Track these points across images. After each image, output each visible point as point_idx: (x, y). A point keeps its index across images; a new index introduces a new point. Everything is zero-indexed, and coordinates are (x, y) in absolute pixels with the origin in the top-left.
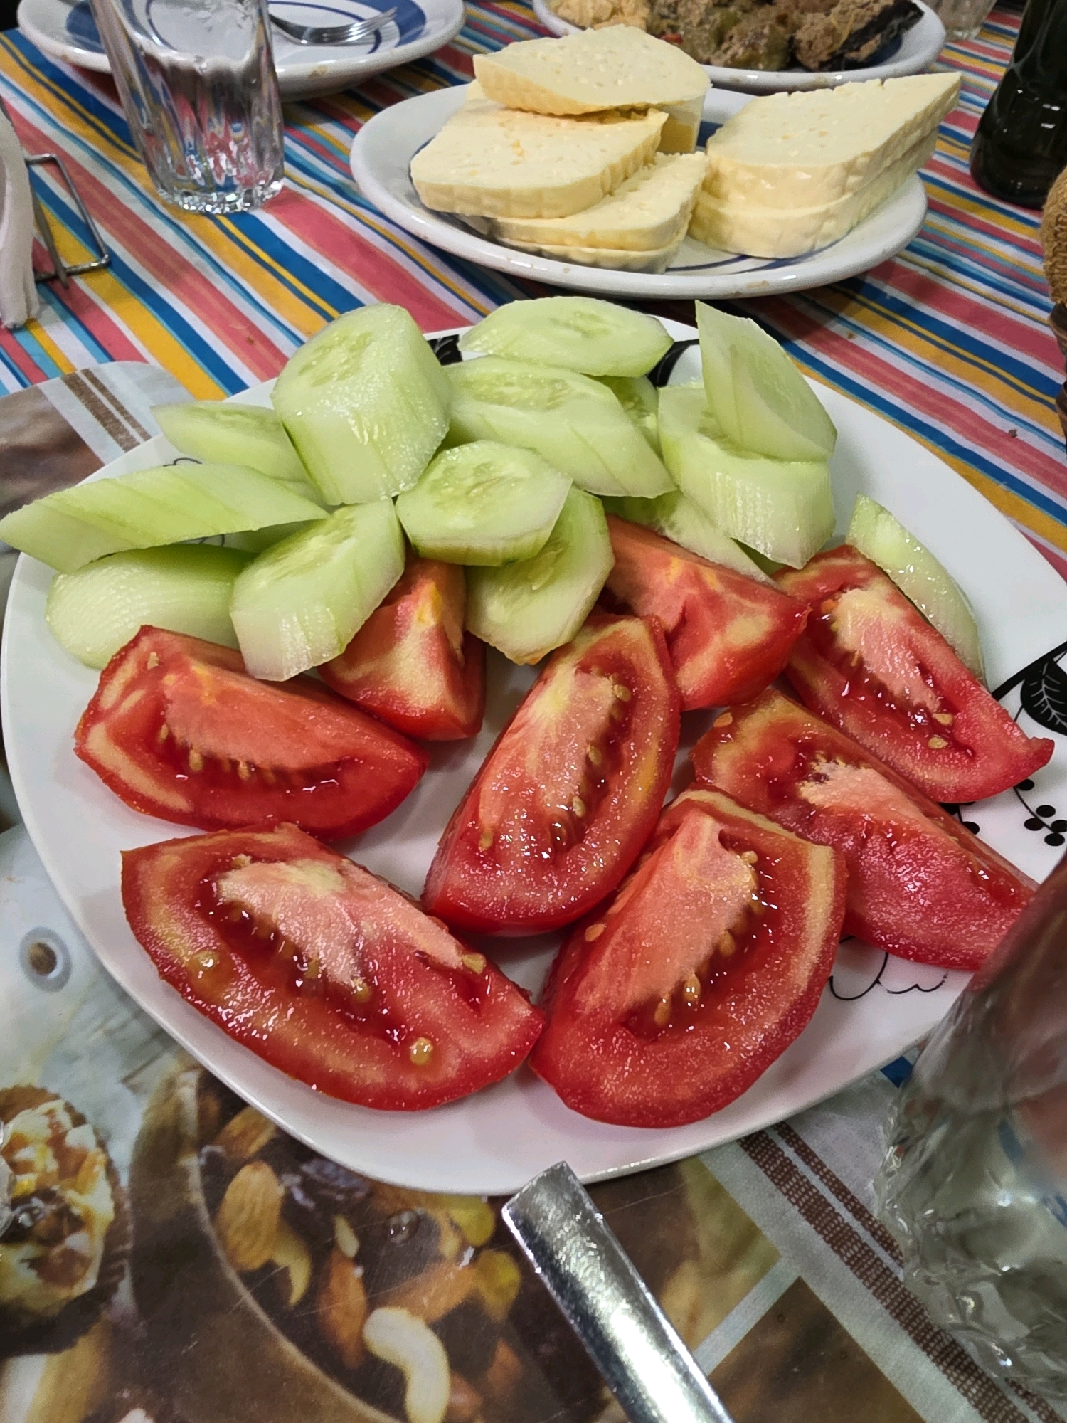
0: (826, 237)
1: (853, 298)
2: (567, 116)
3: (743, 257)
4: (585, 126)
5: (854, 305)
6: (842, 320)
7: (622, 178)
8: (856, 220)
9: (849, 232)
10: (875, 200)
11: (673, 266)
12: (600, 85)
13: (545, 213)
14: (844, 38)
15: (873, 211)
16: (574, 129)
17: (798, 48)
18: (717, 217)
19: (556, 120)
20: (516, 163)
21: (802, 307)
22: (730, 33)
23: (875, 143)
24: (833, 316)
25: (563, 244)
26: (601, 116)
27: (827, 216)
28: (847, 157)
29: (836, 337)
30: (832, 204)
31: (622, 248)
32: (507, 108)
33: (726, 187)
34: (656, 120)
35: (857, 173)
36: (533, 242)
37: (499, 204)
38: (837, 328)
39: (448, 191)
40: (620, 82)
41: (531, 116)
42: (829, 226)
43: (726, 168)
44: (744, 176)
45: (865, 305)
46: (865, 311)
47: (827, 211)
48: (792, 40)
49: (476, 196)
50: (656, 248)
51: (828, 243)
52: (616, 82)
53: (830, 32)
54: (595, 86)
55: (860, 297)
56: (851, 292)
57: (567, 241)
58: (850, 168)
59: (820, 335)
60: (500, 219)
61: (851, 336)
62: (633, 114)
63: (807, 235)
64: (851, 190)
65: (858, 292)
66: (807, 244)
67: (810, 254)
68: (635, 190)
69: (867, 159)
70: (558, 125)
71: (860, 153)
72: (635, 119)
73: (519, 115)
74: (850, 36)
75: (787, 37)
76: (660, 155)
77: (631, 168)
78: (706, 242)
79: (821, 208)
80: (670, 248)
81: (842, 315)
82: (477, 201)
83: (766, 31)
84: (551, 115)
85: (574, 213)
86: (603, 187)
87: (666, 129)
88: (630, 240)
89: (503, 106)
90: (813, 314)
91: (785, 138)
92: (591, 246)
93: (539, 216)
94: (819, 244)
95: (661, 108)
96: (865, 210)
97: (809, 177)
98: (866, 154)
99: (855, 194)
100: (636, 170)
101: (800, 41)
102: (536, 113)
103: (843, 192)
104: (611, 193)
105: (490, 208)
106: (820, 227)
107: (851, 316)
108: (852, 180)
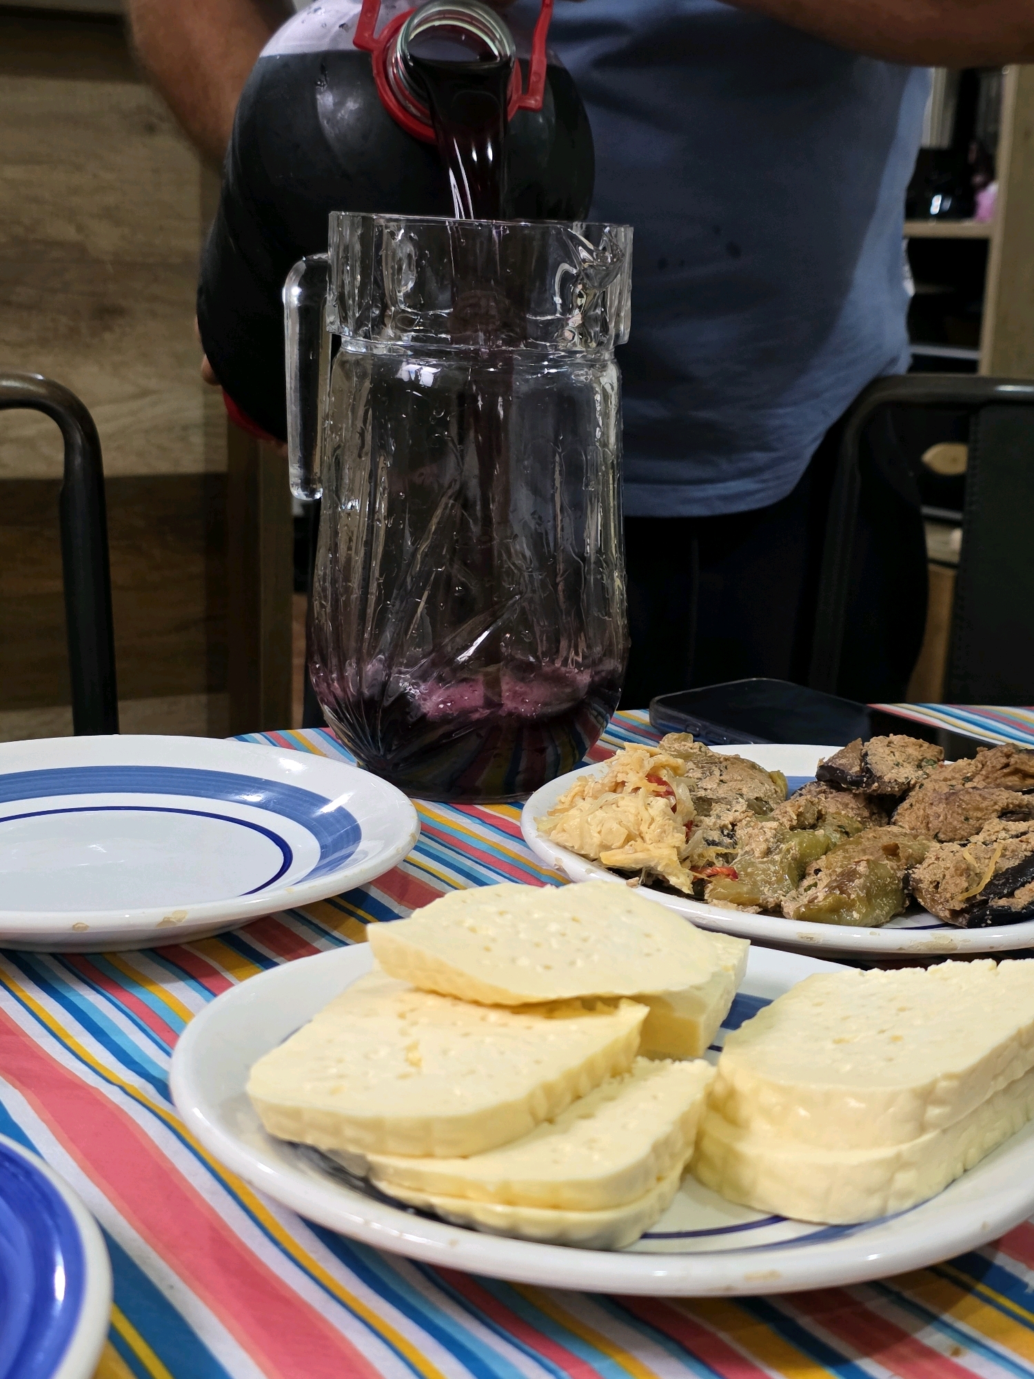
0: (903, 1195)
1: (968, 1289)
2: (497, 1006)
3: (777, 1219)
4: (522, 1021)
5: (969, 1301)
6: (947, 1326)
7: (568, 1098)
8: (959, 1168)
9: (947, 1186)
10: (991, 1137)
11: (657, 1229)
12: (547, 968)
13: (438, 1150)
14: (987, 879)
15: (990, 1153)
16: (505, 1025)
17: (916, 889)
18: (732, 1157)
19: (480, 1011)
20: (404, 1076)
21: (876, 1305)
22: (815, 866)
23: (964, 1061)
24: (931, 1318)
25: (463, 1197)
26: (551, 1008)
27: (899, 1164)
28: (921, 1078)
29: (929, 1353)
30: (905, 1147)
31: (556, 1207)
32: (418, 990)
33: (746, 1110)
34: (633, 1016)
35: (939, 1102)
36: (420, 1190)
37: (368, 1138)
38: (933, 1338)
39: (295, 1114)
40: (580, 963)
41: (446, 1003)
42: (904, 1179)
43: (743, 1084)
44: (770, 1098)
45: (988, 1301)
46: (989, 1312)
47: (898, 1156)
48: (906, 879)
49: (335, 1125)
50: (618, 1206)
51: (908, 1203)
52: (573, 963)
53: (966, 871)
54: (539, 969)
55: (982, 1288)
56: (965, 1278)
57: (470, 1193)
58: (927, 1096)
59: (903, 1350)
60: (373, 1158)
61: (956, 1352)
62: (599, 1005)
63: (870, 1192)
64: (934, 1126)
65: (979, 1278)
66: (872, 1206)
67: (880, 1219)
68: (587, 1116)
69: (954, 1083)
70: (483, 1019)
71: (939, 1075)
72: (602, 1013)
73: (432, 1001)
74: (996, 876)
75: (900, 874)
76: (642, 1062)
77: (584, 1083)
78: (719, 1190)
79: (887, 1152)
80: (647, 1203)
81: (947, 1317)
82: (336, 1131)
83: (862, 868)
84: (477, 1003)
85: (482, 1151)
86: (533, 1114)
87: (647, 1029)
88: (567, 1195)
89: (411, 985)
90: (897, 1317)
91: (838, 1042)
92: (510, 1203)
93: (429, 1155)
94: (893, 1206)
95: (638, 999)
96: (973, 1153)
97: (863, 1105)
98: (949, 1077)
99: (944, 1131)
100: (596, 1085)
101: (920, 881)
102: (457, 998)
103: (922, 1128)
104: (550, 1121)
105: (357, 1142)
106: (890, 1181)
107: (962, 1318)
108: (934, 1112)
